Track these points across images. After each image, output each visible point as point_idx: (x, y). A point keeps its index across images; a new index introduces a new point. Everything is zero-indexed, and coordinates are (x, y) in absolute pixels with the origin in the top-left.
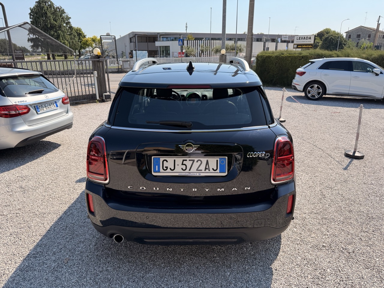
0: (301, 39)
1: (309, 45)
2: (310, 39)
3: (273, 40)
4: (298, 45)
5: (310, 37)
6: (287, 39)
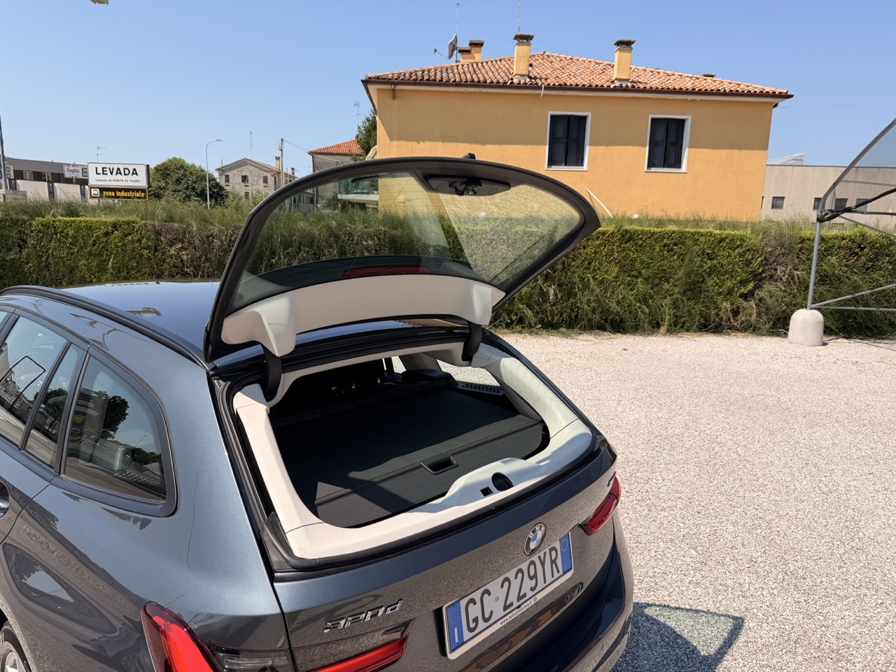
0: (108, 172)
1: (137, 190)
2: (136, 174)
3: (38, 177)
4: (102, 190)
5: (134, 170)
6: (80, 176)
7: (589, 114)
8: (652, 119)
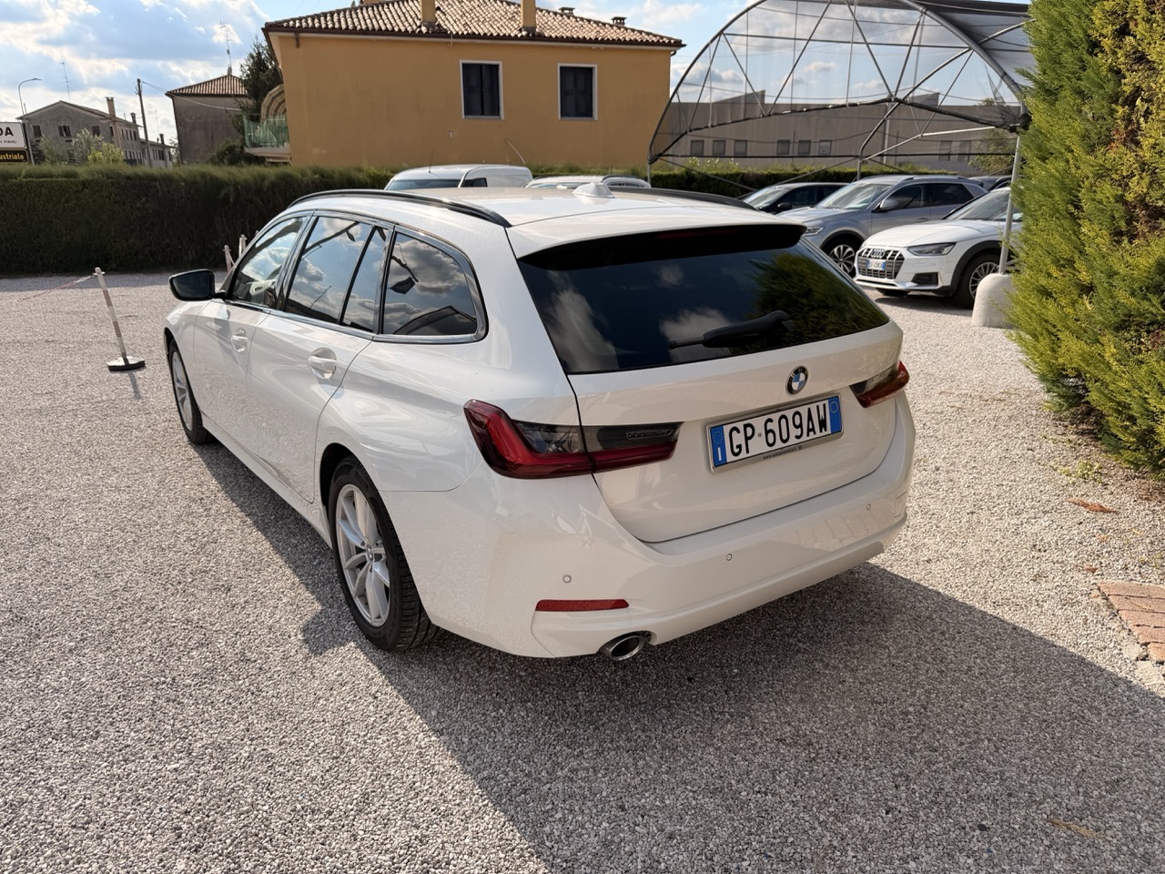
1: (14, 152)
2: (11, 133)
7: (500, 63)
8: (561, 68)
